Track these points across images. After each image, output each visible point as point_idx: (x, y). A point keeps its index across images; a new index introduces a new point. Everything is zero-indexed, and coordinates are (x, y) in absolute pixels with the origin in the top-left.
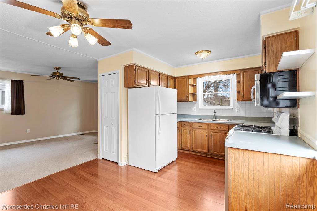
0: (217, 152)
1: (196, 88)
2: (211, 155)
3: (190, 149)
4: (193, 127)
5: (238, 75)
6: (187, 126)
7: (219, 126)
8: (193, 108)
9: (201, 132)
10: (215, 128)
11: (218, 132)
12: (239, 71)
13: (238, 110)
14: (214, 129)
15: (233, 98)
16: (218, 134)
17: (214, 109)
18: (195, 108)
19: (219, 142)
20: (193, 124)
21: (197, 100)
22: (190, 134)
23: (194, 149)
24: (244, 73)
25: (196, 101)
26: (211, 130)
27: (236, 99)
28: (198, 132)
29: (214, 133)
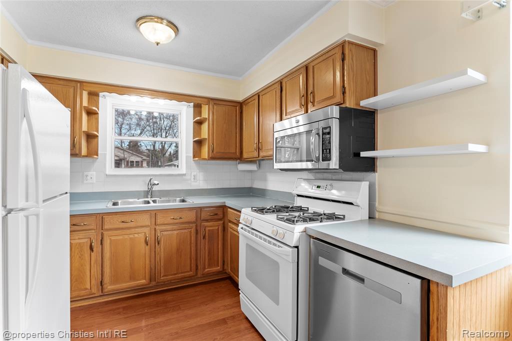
0: (172, 275)
1: (97, 119)
2: (157, 286)
3: (94, 290)
4: (106, 227)
5: (197, 109)
6: (84, 228)
7: (177, 216)
8: (86, 173)
9: (132, 236)
10: (168, 220)
11: (175, 227)
12: (206, 100)
13: (194, 176)
14: (166, 222)
15: (186, 153)
16: (176, 232)
17: (149, 175)
18: (92, 174)
19: (178, 250)
20: (106, 218)
21: (99, 152)
22: (94, 249)
23: (109, 287)
24: (215, 107)
25: (98, 155)
26: (157, 228)
27: (191, 155)
28: (120, 237)
29: (166, 233)
